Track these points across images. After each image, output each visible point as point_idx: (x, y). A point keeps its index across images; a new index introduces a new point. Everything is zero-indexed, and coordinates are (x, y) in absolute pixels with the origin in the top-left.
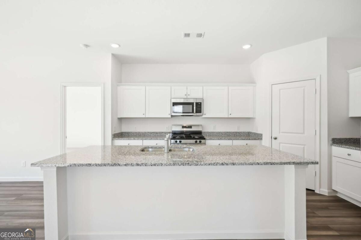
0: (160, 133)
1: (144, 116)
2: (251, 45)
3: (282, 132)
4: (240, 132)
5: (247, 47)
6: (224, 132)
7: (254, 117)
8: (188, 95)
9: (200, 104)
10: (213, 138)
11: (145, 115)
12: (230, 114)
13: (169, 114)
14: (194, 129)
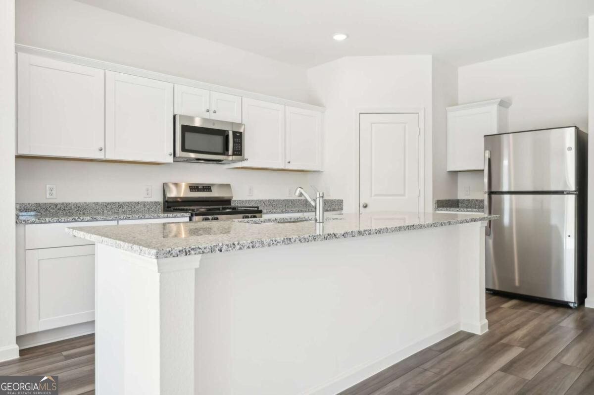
0: (129, 204)
1: (100, 156)
2: (348, 36)
3: (376, 195)
4: (293, 200)
5: (340, 37)
6: (269, 200)
7: (321, 171)
8: (212, 112)
9: (238, 134)
10: (274, 211)
11: (103, 150)
12: (289, 162)
13: (171, 155)
14: (215, 193)
